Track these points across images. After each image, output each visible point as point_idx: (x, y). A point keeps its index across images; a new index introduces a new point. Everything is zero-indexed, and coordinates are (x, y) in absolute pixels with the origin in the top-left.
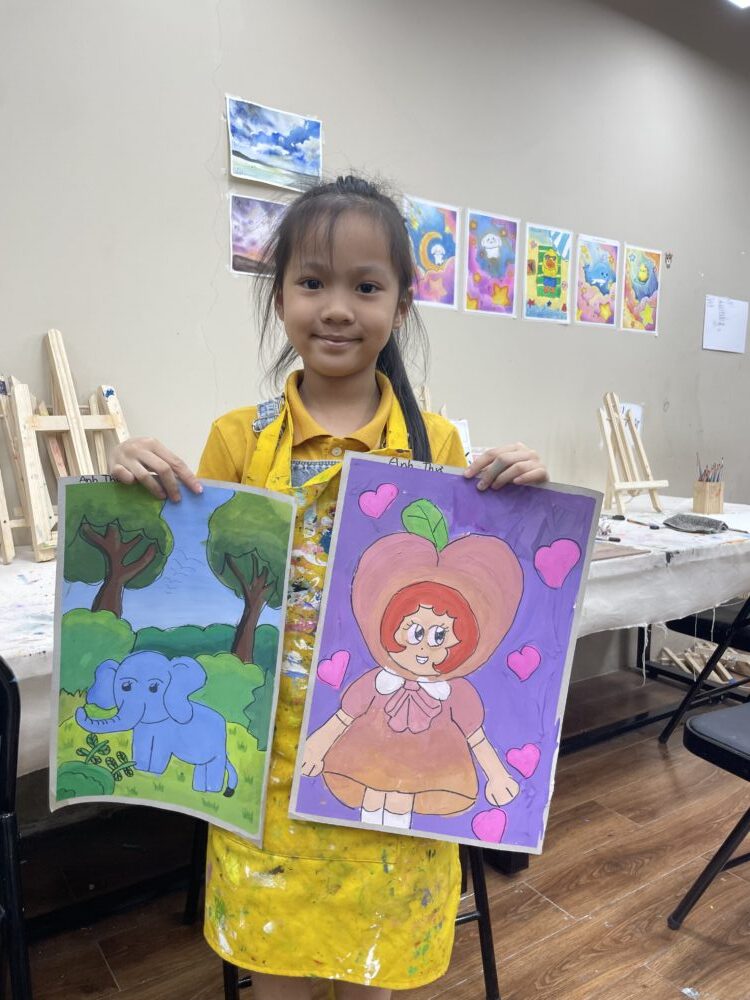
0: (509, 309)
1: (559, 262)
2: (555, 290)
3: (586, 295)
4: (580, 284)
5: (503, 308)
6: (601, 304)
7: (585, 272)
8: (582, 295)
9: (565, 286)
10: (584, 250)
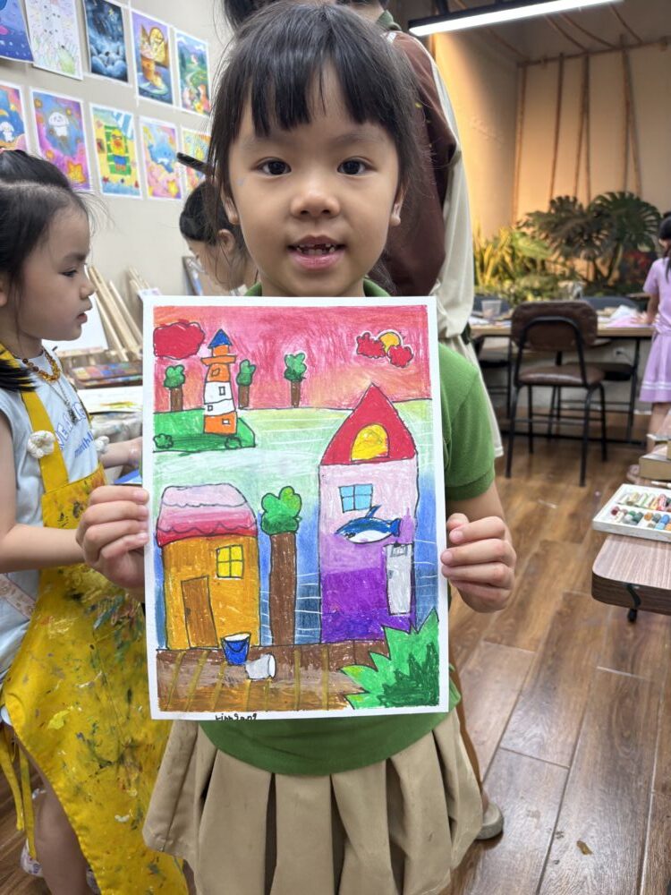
0: (86, 185)
1: (126, 142)
2: (125, 169)
3: (155, 173)
4: (147, 163)
5: (80, 184)
6: (168, 182)
7: (151, 152)
8: (151, 172)
9: (134, 164)
10: (146, 131)
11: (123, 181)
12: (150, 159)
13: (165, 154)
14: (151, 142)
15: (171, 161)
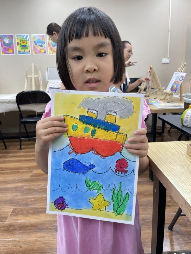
0: (13, 53)
3: (36, 48)
4: (33, 45)
5: (11, 53)
7: (35, 43)
9: (29, 46)
10: (33, 37)
11: (25, 51)
13: (40, 42)
14: (35, 40)
15: (42, 44)
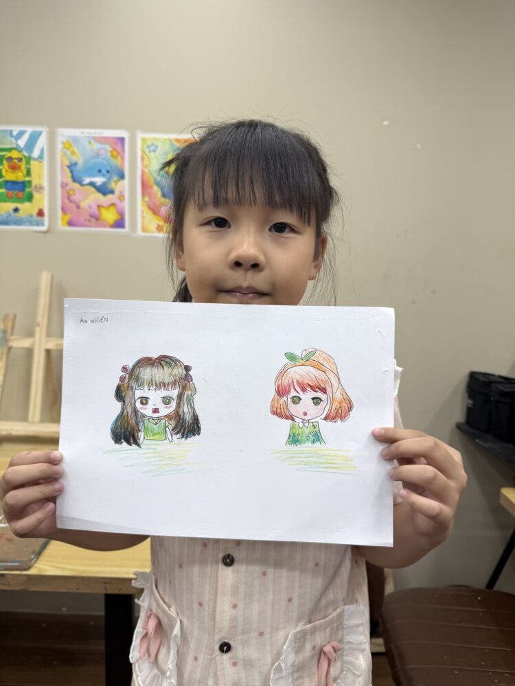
1: (28, 163)
2: (25, 195)
3: (75, 198)
4: (64, 185)
6: (99, 207)
7: (72, 172)
8: (68, 197)
9: (40, 188)
10: (67, 146)
11: (16, 210)
12: (69, 180)
13: (100, 171)
14: (74, 159)
15: (109, 179)
